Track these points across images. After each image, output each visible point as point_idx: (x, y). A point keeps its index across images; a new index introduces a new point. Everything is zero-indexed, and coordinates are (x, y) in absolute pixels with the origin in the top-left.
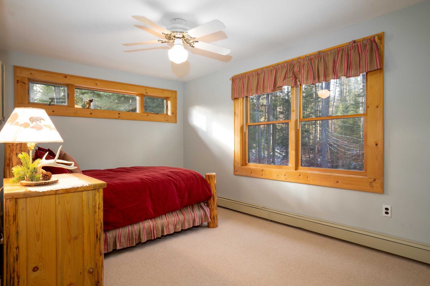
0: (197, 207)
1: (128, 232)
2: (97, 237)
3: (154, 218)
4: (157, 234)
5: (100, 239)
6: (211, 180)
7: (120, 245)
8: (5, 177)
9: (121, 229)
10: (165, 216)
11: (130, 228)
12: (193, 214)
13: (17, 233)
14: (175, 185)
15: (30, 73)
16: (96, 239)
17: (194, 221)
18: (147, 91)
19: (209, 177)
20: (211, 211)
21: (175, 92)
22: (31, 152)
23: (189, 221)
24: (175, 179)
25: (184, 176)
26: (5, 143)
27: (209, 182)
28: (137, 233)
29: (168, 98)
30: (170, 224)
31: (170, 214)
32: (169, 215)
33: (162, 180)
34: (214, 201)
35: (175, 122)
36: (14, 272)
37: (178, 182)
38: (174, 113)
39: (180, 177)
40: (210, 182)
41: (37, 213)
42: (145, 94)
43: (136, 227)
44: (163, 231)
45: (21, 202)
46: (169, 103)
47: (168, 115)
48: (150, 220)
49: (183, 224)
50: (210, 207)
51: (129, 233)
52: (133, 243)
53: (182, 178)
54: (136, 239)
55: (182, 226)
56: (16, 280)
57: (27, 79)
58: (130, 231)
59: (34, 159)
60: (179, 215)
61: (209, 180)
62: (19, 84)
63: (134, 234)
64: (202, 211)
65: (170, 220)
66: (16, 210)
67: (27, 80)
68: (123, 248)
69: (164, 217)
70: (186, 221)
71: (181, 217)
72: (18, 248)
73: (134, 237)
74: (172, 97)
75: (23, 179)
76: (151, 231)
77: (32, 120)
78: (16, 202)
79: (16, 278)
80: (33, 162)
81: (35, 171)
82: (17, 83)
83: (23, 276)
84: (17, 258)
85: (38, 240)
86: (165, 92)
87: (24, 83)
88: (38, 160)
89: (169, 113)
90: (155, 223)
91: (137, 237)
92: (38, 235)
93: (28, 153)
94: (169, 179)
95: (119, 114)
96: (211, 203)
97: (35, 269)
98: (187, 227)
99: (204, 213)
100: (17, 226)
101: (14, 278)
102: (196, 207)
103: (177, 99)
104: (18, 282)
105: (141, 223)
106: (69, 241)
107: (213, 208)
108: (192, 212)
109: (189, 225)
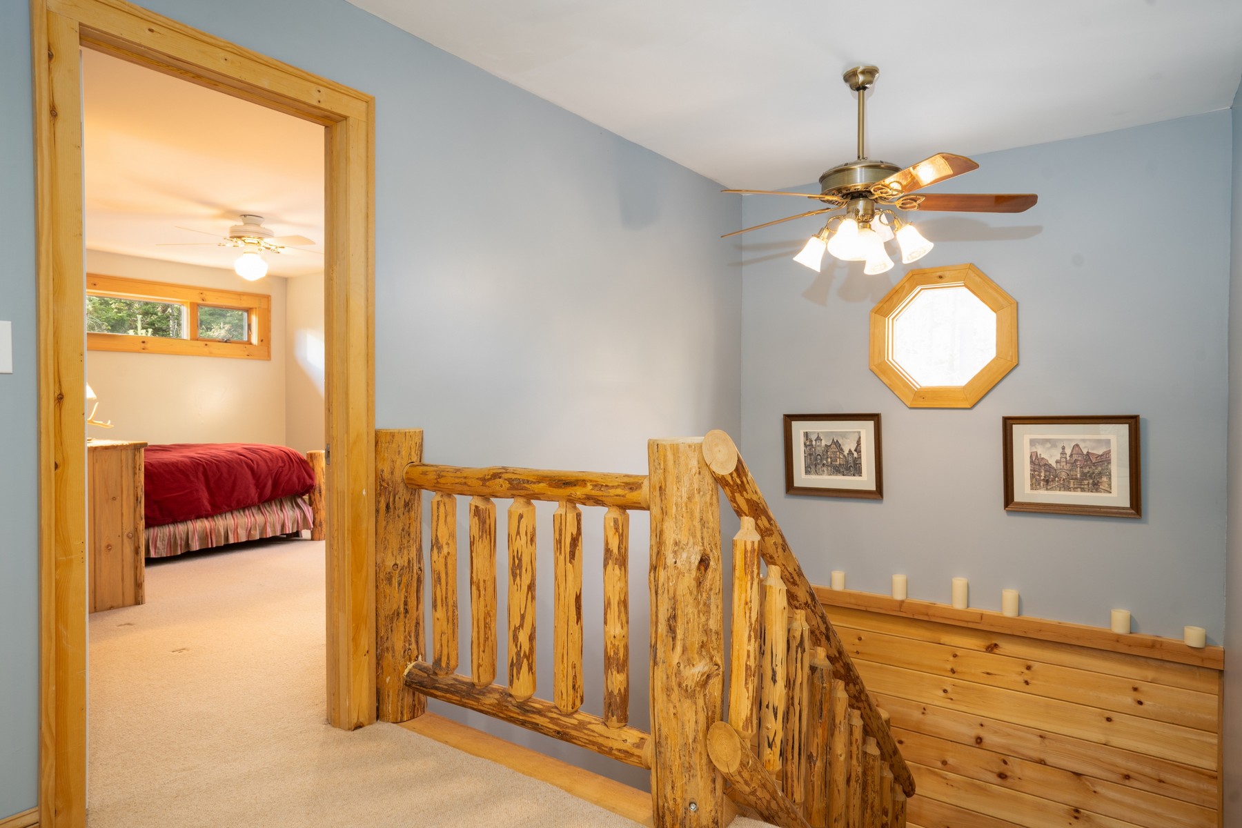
0: (289, 504)
1: (168, 534)
2: (137, 500)
3: (212, 516)
4: (217, 541)
5: (140, 502)
6: (314, 461)
7: (155, 552)
9: (156, 529)
10: (232, 514)
11: (172, 528)
12: (282, 516)
14: (251, 469)
16: (135, 501)
17: (283, 526)
18: (203, 296)
19: (311, 457)
20: (315, 512)
21: (268, 298)
23: (274, 526)
24: (251, 460)
25: (267, 454)
27: (311, 464)
28: (184, 536)
29: (251, 309)
30: (239, 527)
31: (240, 513)
32: (238, 514)
33: (227, 460)
34: (320, 495)
35: (268, 357)
37: (255, 463)
38: (265, 339)
39: (260, 456)
40: (313, 465)
42: (201, 302)
43: (181, 528)
44: (227, 538)
46: (254, 320)
47: (251, 344)
48: (205, 520)
49: (264, 529)
50: (314, 506)
51: (170, 535)
52: (176, 550)
53: (263, 458)
54: (181, 545)
55: (261, 533)
58: (172, 533)
60: (256, 516)
61: (312, 461)
63: (177, 536)
64: (297, 511)
65: (239, 521)
68: (159, 556)
69: (229, 516)
70: (268, 524)
71: (260, 518)
73: (179, 543)
74: (259, 307)
76: (207, 535)
86: (244, 297)
89: (255, 340)
90: (213, 523)
91: (183, 543)
94: (241, 460)
95: (143, 342)
96: (315, 500)
98: (270, 534)
99: (302, 514)
102: (287, 504)
103: (270, 312)
105: (189, 523)
106: (107, 501)
107: (319, 507)
108: (279, 512)
109: (274, 531)
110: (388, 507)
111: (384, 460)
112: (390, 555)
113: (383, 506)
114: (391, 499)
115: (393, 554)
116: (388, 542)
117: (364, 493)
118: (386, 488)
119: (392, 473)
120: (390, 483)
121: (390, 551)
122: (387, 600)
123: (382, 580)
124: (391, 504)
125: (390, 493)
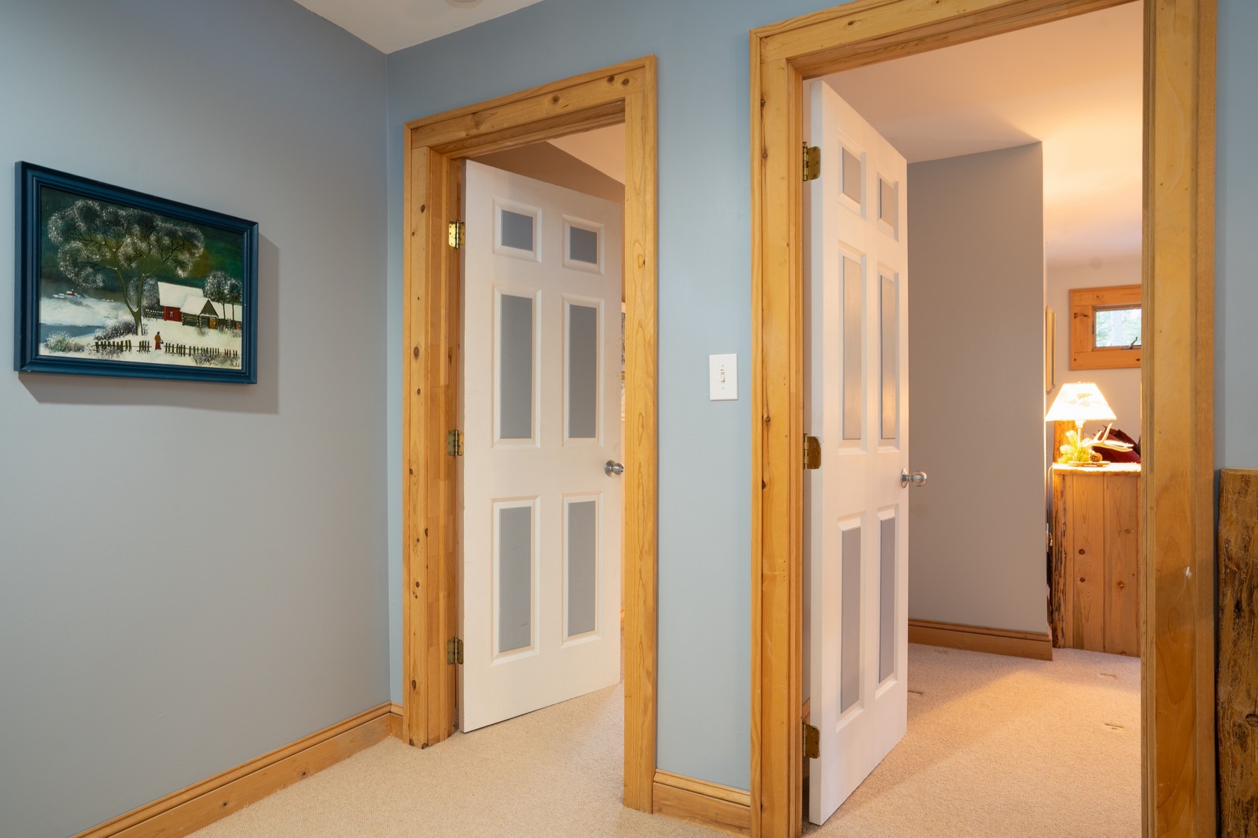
8: (1054, 461)
13: (1065, 509)
15: (1095, 296)
22: (1079, 431)
26: (1055, 422)
36: (1061, 546)
41: (1083, 494)
45: (1068, 480)
56: (1064, 556)
57: (1090, 307)
59: (1083, 438)
62: (1078, 319)
66: (1064, 486)
67: (1090, 310)
72: (1065, 524)
75: (1071, 459)
77: (1081, 396)
78: (1064, 479)
79: (1063, 553)
80: (1081, 441)
81: (1083, 451)
82: (1075, 317)
83: (1070, 555)
84: (1064, 534)
85: (1084, 523)
87: (1086, 316)
88: (1087, 440)
92: (1084, 518)
93: (1076, 431)
97: (1082, 552)
100: (1065, 503)
101: (1061, 552)
104: (1065, 557)
106: (1119, 532)
110: (1238, 606)
111: (1231, 523)
112: (1243, 694)
113: (1228, 602)
114: (1245, 596)
115: (1249, 696)
116: (1240, 670)
117: (1188, 572)
118: (1234, 573)
119: (1246, 548)
120: (1243, 566)
121: (1244, 687)
122: (1238, 772)
123: (1228, 733)
124: (1244, 604)
125: (1241, 583)
